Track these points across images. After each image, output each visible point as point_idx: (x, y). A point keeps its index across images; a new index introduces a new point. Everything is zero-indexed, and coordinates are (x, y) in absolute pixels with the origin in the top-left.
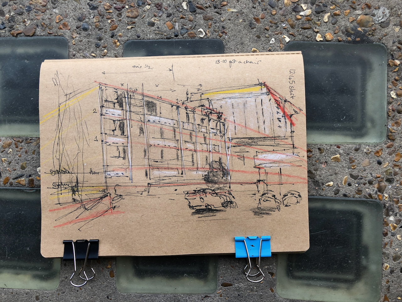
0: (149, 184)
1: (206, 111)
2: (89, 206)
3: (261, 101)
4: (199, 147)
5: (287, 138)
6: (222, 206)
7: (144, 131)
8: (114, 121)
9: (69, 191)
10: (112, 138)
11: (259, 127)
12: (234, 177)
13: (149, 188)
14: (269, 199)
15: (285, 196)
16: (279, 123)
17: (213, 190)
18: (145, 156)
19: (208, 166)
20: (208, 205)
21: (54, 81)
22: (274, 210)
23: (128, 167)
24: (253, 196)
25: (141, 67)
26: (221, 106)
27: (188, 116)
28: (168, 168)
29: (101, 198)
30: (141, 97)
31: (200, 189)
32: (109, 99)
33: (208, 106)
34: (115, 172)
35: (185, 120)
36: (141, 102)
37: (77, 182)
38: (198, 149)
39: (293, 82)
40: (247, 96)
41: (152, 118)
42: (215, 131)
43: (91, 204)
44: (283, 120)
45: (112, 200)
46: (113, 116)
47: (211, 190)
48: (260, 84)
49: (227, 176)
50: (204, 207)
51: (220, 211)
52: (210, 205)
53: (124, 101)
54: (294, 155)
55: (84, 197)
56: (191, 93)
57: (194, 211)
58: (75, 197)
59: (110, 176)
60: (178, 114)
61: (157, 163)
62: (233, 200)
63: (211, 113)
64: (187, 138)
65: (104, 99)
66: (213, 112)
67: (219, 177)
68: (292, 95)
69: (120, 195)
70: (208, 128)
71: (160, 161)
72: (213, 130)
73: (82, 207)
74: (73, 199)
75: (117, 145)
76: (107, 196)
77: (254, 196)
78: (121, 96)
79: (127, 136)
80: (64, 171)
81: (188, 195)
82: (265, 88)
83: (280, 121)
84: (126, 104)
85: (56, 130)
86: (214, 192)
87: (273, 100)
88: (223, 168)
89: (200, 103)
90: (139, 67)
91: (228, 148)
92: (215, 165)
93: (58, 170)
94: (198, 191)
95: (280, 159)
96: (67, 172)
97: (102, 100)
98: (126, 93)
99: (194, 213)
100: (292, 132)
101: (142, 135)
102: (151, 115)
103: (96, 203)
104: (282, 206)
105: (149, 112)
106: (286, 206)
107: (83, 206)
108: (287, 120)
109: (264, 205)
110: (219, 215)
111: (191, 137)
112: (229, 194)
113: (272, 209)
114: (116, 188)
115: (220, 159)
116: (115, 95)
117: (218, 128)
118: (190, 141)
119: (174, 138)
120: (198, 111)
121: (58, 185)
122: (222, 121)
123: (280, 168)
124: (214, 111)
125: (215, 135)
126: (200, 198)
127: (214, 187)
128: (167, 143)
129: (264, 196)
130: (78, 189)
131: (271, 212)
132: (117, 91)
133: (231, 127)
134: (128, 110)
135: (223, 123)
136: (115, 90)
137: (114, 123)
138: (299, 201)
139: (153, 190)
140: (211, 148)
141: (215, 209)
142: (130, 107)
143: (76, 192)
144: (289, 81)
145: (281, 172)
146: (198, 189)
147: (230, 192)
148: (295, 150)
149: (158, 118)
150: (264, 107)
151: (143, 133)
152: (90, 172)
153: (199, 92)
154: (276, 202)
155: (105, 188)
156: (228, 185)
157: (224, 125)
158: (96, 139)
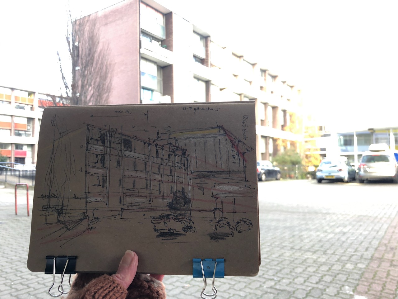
0: (122, 209)
1: (173, 148)
2: (71, 226)
3: (218, 141)
4: (165, 179)
5: (240, 172)
6: (182, 230)
7: (121, 164)
8: (97, 155)
9: (56, 213)
10: (94, 169)
11: (216, 163)
12: (194, 205)
13: (122, 212)
14: (224, 225)
15: (238, 223)
16: (234, 159)
17: (176, 216)
18: (120, 185)
19: (172, 195)
20: (171, 229)
21: (53, 122)
22: (228, 235)
23: (105, 194)
24: (210, 222)
25: (122, 112)
26: (186, 144)
27: (157, 152)
28: (138, 196)
29: (81, 220)
30: (119, 136)
31: (164, 214)
32: (94, 137)
33: (175, 144)
34: (95, 198)
35: (155, 155)
36: (119, 140)
37: (63, 206)
39: (246, 126)
40: (207, 136)
41: (128, 153)
42: (179, 165)
43: (73, 225)
44: (236, 157)
45: (89, 222)
46: (96, 151)
47: (174, 215)
48: (218, 127)
49: (188, 204)
50: (167, 231)
51: (181, 234)
52: (172, 230)
53: (106, 139)
54: (246, 187)
55: (67, 219)
56: (161, 133)
57: (158, 234)
58: (60, 219)
59: (90, 201)
60: (150, 150)
61: (129, 191)
62: (192, 225)
63: (177, 150)
64: (156, 171)
65: (90, 137)
66: (179, 149)
67: (181, 204)
68: (245, 137)
69: (97, 218)
70: (174, 162)
71: (132, 189)
72: (178, 164)
73: (65, 227)
74: (59, 220)
75: (98, 175)
76: (86, 218)
77: (211, 222)
78: (104, 135)
79: (106, 168)
80: (52, 196)
81: (154, 220)
82: (223, 131)
83: (234, 158)
84: (107, 141)
85: (50, 162)
86: (176, 218)
87: (228, 140)
88: (185, 197)
89: (168, 142)
91: (190, 180)
92: (178, 195)
93: (48, 195)
94: (163, 216)
95: (234, 190)
96: (55, 197)
97: (88, 137)
98: (108, 133)
99: (158, 236)
100: (245, 167)
101: (118, 167)
102: (127, 151)
103: (76, 224)
104: (235, 233)
105: (125, 148)
106: (239, 232)
107: (66, 226)
108: (240, 158)
109: (220, 230)
110: (180, 238)
111: (159, 169)
112: (189, 220)
113: (226, 235)
114: (95, 211)
115: (183, 189)
116: (99, 134)
117: (183, 162)
118: (158, 172)
119: (145, 170)
120: (167, 148)
121: (47, 208)
122: (186, 156)
123: (234, 199)
124: (179, 148)
125: (179, 168)
126: (164, 223)
127: (176, 213)
128: (139, 174)
129: (219, 223)
130: (62, 212)
131: (225, 238)
132: (101, 131)
133: (193, 162)
134: (109, 146)
135: (187, 158)
136: (99, 130)
137: (97, 157)
138: (250, 228)
139: (125, 214)
140: (176, 179)
141: (176, 232)
142: (110, 144)
143: (61, 214)
144: (243, 125)
145: (234, 201)
146: (163, 215)
147: (190, 218)
148: (247, 183)
149: (133, 153)
150: (221, 146)
151: (120, 166)
152: (74, 198)
153: (167, 132)
154: (230, 228)
155: (85, 211)
156: (189, 212)
157: (187, 160)
158: (81, 170)
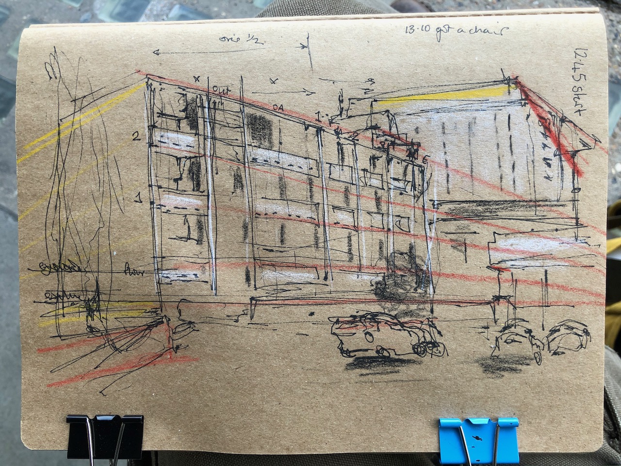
0: (252, 299)
1: (383, 139)
2: (123, 342)
3: (507, 118)
4: (364, 221)
5: (563, 203)
6: (412, 352)
7: (244, 182)
8: (178, 159)
9: (81, 309)
10: (172, 197)
11: (501, 178)
12: (443, 288)
13: (253, 307)
14: (517, 338)
15: (553, 331)
16: (548, 168)
17: (395, 317)
18: (245, 238)
19: (383, 264)
20: (383, 349)
21: (49, 69)
22: (528, 361)
23: (207, 261)
24: (483, 330)
25: (238, 39)
26: (417, 128)
27: (341, 151)
28: (296, 266)
29: (150, 327)
30: (237, 107)
31: (365, 312)
32: (168, 111)
33: (386, 128)
34: (180, 272)
35: (335, 159)
36: (238, 118)
37: (98, 291)
38: (362, 224)
39: (583, 77)
40: (476, 106)
41: (262, 154)
42: (401, 184)
43: (129, 338)
44: (555, 162)
45: (171, 332)
46: (177, 147)
47: (390, 315)
48: (507, 81)
49: (425, 287)
50: (373, 354)
51: (409, 361)
52: (386, 350)
53: (200, 114)
54: (579, 241)
55: (112, 324)
56: (350, 99)
57: (351, 360)
58: (93, 324)
59: (167, 280)
60: (320, 145)
61: (271, 254)
62: (438, 339)
63: (393, 144)
64: (339, 201)
65: (156, 110)
66: (397, 141)
67: (408, 287)
68: (579, 107)
69: (190, 323)
70: (385, 177)
71: (277, 249)
72: (396, 183)
73: (107, 344)
74: (90, 327)
75: (184, 212)
76: (163, 322)
77: (486, 330)
78: (194, 105)
79: (206, 193)
80: (69, 268)
81: (337, 326)
82: (518, 90)
83: (549, 165)
84: (204, 121)
85: (53, 177)
86: (395, 321)
87: (534, 118)
88: (418, 268)
89: (369, 122)
90: (235, 39)
91: (430, 224)
92: (399, 262)
93: (57, 264)
94: (361, 317)
95: (546, 249)
96: (76, 269)
97: (153, 113)
98: (204, 98)
99: (350, 367)
100: (576, 190)
101: (238, 191)
102: (259, 147)
103: (137, 338)
104: (546, 354)
105: (255, 141)
106: (555, 353)
107: (110, 343)
108: (565, 164)
109: (508, 350)
110: (406, 372)
111: (347, 197)
112: (430, 326)
113: (523, 360)
114: (182, 306)
115: (411, 248)
116: (181, 102)
117: (409, 178)
118: (345, 206)
119: (309, 200)
120: (364, 140)
121: (57, 297)
122: (419, 162)
123: (546, 271)
124: (399, 139)
125: (401, 194)
126: (366, 334)
127: (396, 309)
128: (295, 210)
129: (506, 331)
130: (99, 306)
131: (520, 367)
132: (184, 92)
133: (438, 176)
134: (209, 135)
135: (420, 166)
136: (180, 91)
137: (179, 164)
138: (584, 343)
139: (262, 313)
140: (391, 221)
141: (397, 357)
142: (213, 129)
143: (95, 313)
144: (573, 74)
145: (546, 278)
146: (361, 313)
147: (432, 321)
148: (582, 232)
149: (276, 154)
150: (515, 132)
151: (242, 186)
152: (125, 271)
153: (367, 96)
154: (533, 345)
155: (157, 305)
156: (428, 306)
157: (422, 172)
158: (137, 199)
